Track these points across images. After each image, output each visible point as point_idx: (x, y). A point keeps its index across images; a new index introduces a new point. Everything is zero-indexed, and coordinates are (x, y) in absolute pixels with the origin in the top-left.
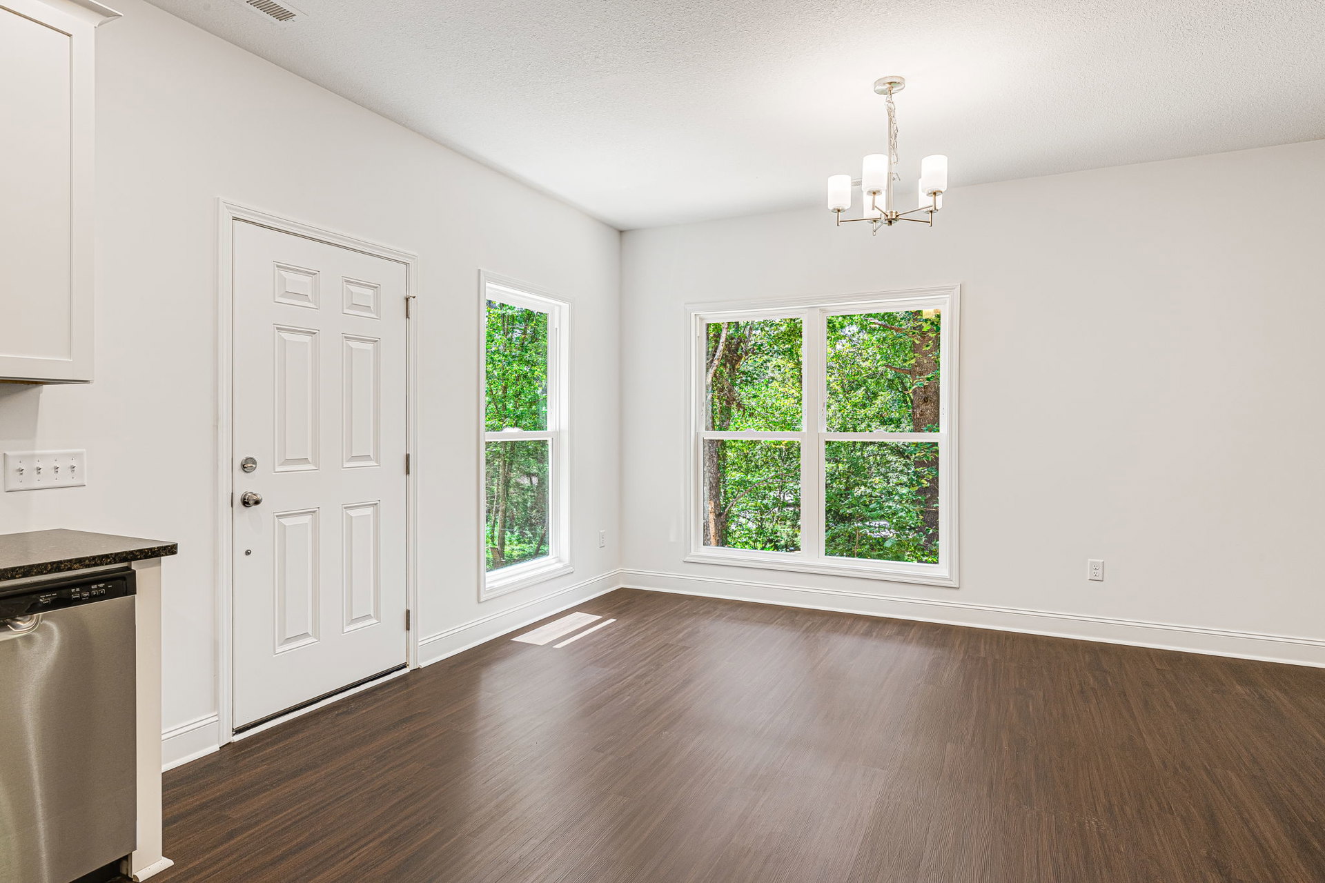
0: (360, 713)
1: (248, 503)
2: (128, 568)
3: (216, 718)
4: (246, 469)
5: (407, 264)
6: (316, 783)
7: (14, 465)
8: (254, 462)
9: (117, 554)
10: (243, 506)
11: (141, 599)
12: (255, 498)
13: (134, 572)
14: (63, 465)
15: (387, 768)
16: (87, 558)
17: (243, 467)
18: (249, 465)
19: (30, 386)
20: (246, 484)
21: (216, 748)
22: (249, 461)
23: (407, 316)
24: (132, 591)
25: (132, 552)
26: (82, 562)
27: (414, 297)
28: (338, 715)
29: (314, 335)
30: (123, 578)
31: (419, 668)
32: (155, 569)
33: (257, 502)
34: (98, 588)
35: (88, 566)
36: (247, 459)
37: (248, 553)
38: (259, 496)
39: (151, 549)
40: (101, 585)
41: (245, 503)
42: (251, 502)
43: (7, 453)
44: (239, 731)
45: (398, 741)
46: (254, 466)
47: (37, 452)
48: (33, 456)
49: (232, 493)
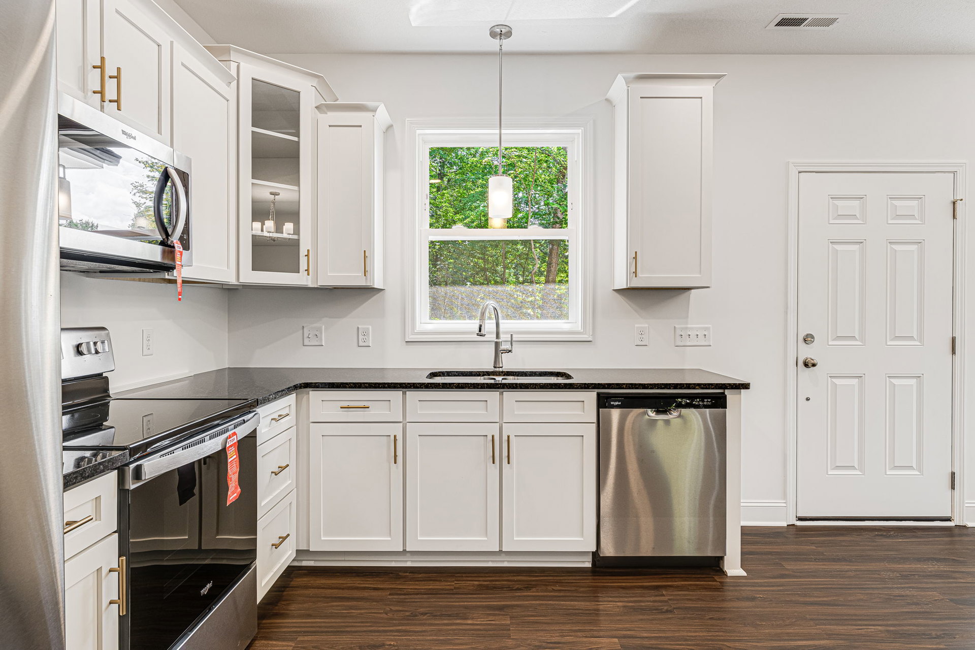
0: (897, 540)
1: (808, 365)
2: (723, 393)
3: (784, 505)
4: (806, 342)
5: (954, 173)
6: (847, 571)
7: (679, 332)
8: (812, 337)
9: (717, 384)
10: (804, 367)
11: (730, 411)
12: (812, 362)
13: (726, 396)
14: (701, 334)
15: (907, 585)
16: (702, 384)
17: (805, 340)
18: (809, 339)
19: (686, 290)
20: (807, 352)
21: (785, 524)
22: (809, 336)
23: (954, 217)
24: (724, 406)
25: (724, 384)
26: (700, 386)
27: (962, 200)
28: (877, 535)
29: (861, 244)
30: (720, 398)
31: (965, 526)
32: (738, 396)
33: (814, 365)
34: (707, 401)
35: (702, 388)
36: (807, 335)
37: (808, 399)
38: (815, 361)
39: (735, 384)
40: (709, 400)
41: (806, 365)
42: (810, 365)
43: (676, 326)
44: (801, 519)
45: (925, 572)
46: (813, 340)
47: (689, 326)
48: (686, 328)
49: (797, 358)
